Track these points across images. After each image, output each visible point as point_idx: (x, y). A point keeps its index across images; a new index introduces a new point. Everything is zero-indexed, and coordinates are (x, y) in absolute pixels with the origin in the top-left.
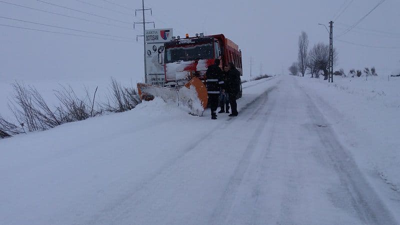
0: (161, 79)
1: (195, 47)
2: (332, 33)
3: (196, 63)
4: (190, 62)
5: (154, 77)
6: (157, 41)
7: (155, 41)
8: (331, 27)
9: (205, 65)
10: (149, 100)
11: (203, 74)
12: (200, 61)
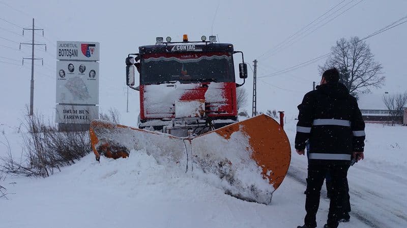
0: (78, 112)
1: (200, 59)
2: (256, 72)
3: (205, 88)
4: (192, 86)
5: (68, 108)
6: (75, 58)
7: (73, 58)
8: (255, 66)
9: (221, 91)
10: (115, 157)
11: (216, 109)
12: (212, 85)
